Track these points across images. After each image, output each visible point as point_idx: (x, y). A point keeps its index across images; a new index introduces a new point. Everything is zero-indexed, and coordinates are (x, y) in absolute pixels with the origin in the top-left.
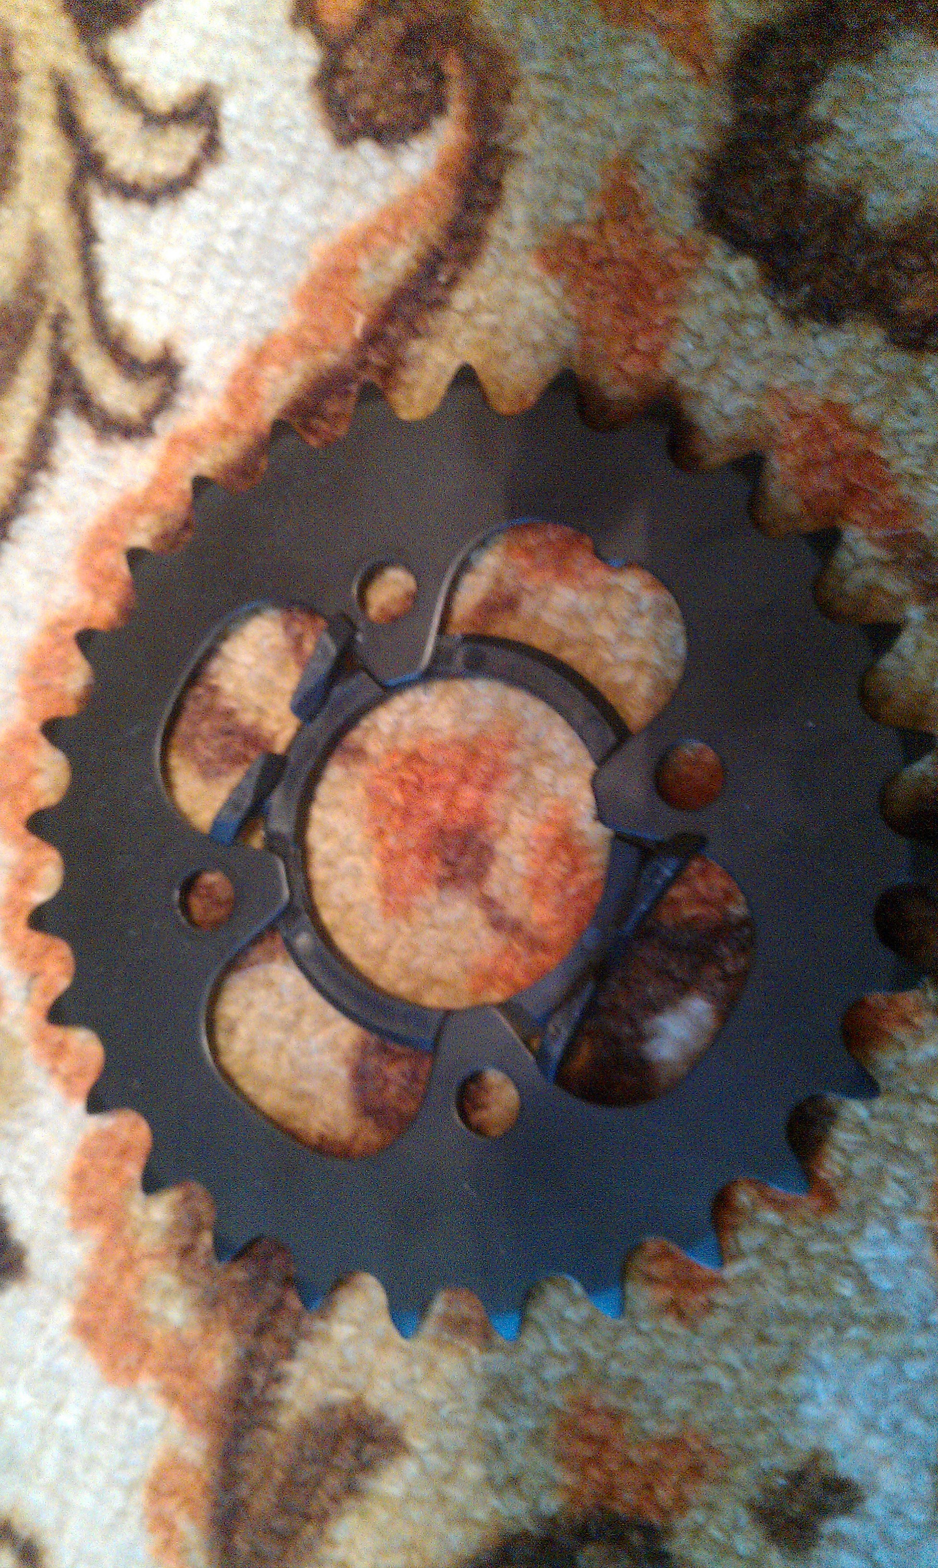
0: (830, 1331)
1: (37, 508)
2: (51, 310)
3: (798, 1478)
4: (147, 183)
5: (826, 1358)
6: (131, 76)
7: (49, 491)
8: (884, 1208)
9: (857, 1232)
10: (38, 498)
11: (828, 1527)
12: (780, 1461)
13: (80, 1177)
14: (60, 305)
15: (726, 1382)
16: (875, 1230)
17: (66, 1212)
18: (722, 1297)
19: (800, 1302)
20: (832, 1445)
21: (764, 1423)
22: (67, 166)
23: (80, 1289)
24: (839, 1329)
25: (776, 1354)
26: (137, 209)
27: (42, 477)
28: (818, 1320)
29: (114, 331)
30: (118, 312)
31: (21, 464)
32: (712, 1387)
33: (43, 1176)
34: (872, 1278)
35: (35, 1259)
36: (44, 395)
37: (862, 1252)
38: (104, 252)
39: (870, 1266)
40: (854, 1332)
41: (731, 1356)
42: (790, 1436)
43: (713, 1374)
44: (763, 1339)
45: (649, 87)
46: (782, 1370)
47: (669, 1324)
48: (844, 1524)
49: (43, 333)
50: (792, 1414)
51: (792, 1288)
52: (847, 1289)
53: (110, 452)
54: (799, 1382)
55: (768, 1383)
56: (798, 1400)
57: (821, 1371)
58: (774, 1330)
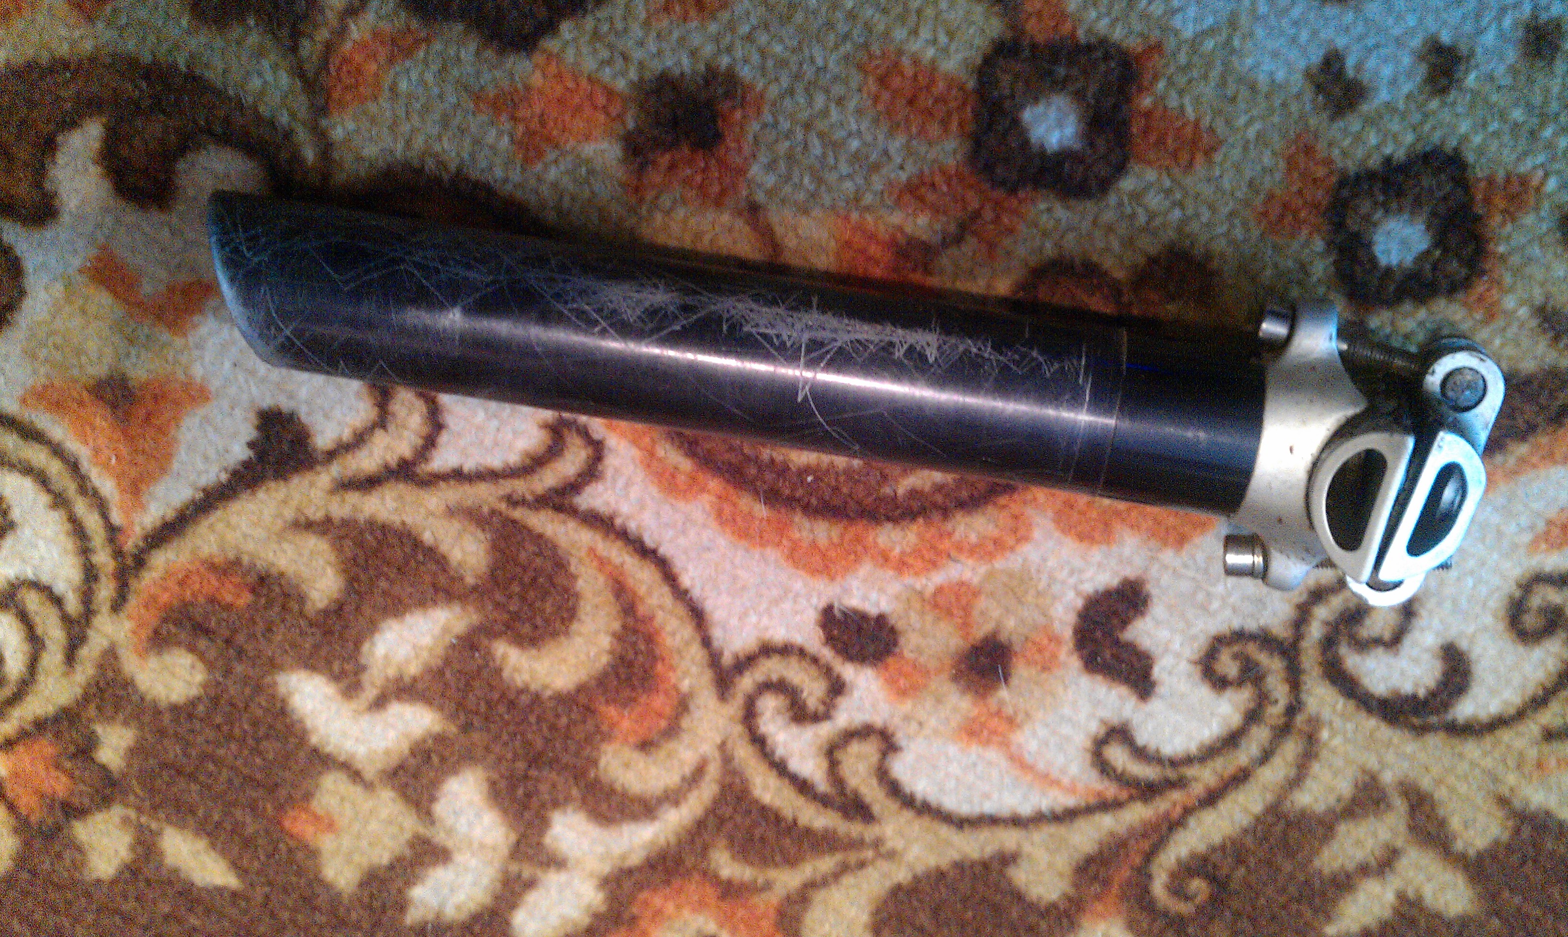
0: (1234, 58)
1: (639, 527)
2: (503, 506)
3: (1319, 88)
4: (425, 430)
5: (1249, 61)
6: (347, 435)
7: (628, 518)
8: (1165, 13)
9: (1176, 33)
10: (632, 526)
11: (1350, 73)
12: (1308, 96)
13: (1082, 537)
14: (501, 499)
15: (1257, 126)
16: (1177, 22)
17: (1104, 547)
18: (1206, 122)
19: (1215, 74)
20: (1302, 64)
21: (1284, 105)
22: (402, 488)
23: (1153, 543)
24: (1233, 51)
25: (1244, 93)
26: (444, 438)
27: (618, 522)
28: (1226, 64)
29: (528, 461)
30: (514, 458)
31: (607, 535)
32: (1259, 135)
33: (1077, 562)
34: (1205, 27)
35: (1130, 572)
36: (562, 516)
37: (1188, 33)
39: (1199, 28)
40: (1236, 43)
41: (1242, 120)
42: (1295, 90)
43: (1251, 133)
44: (1233, 100)
46: (1253, 88)
47: (1218, 157)
48: (1350, 62)
49: (518, 514)
50: (1280, 86)
51: (1205, 77)
52: (1209, 44)
53: (609, 473)
54: (1262, 79)
55: (1260, 99)
56: (1273, 81)
57: (1257, 65)
58: (1230, 93)
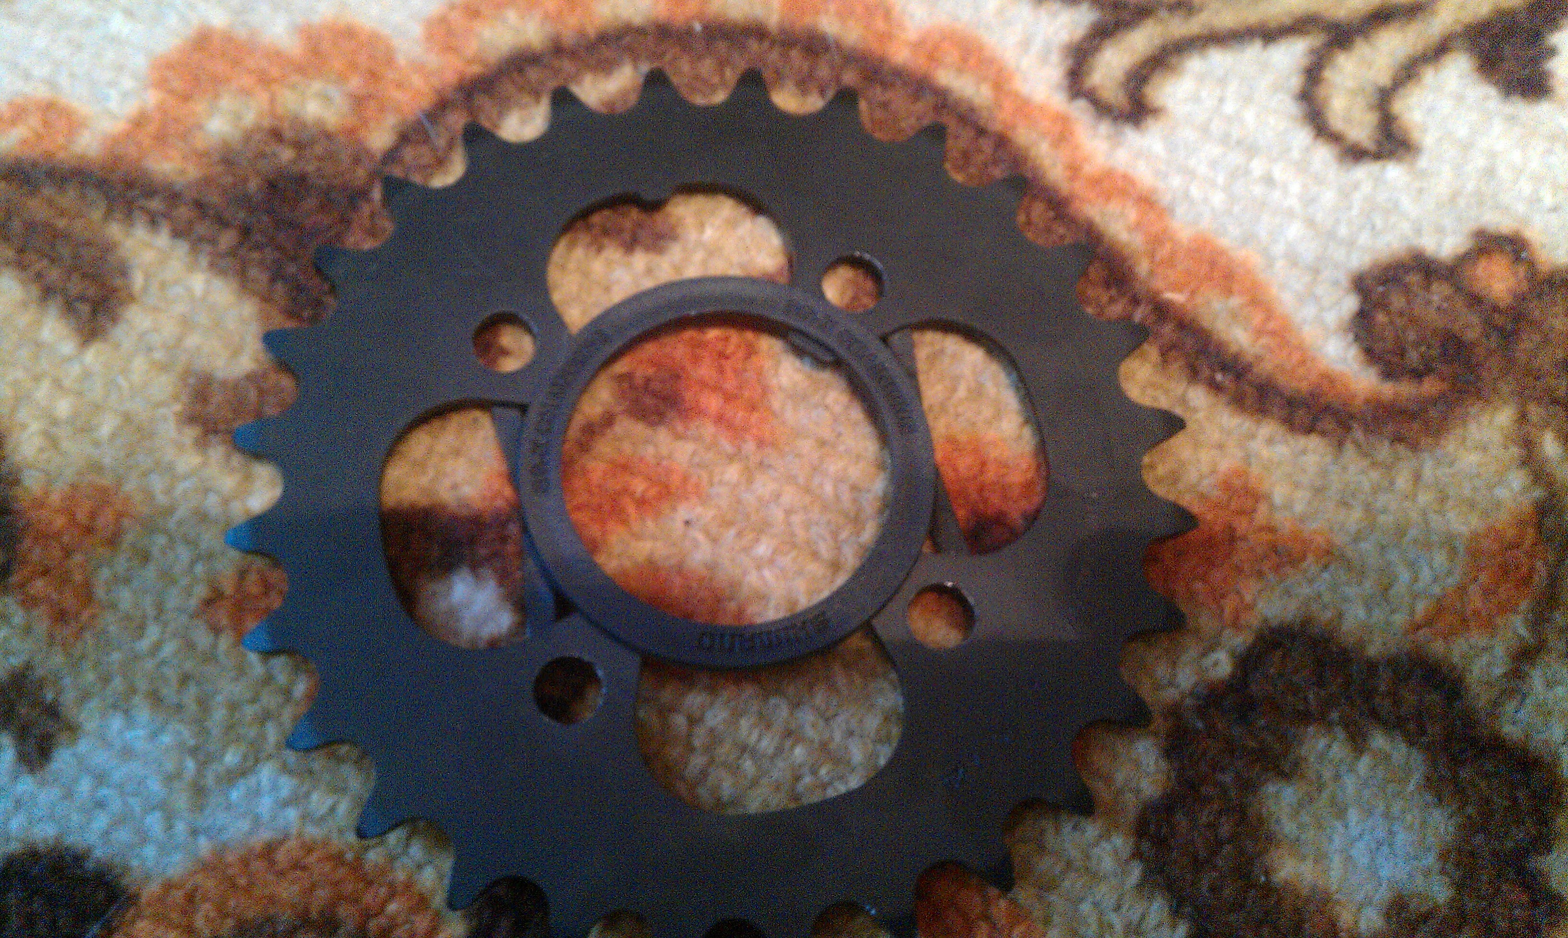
0: (192, 742)
3: (53, 711)
4: (1322, 92)
5: (166, 739)
6: (1429, 75)
8: (307, 795)
9: (285, 769)
12: (69, 697)
14: (1202, 8)
15: (144, 645)
16: (287, 785)
17: (315, 20)
18: (225, 642)
19: (219, 714)
20: (83, 746)
21: (106, 680)
22: (1342, 13)
23: (242, 33)
24: (194, 751)
25: (169, 692)
26: (1296, 82)
28: (203, 731)
29: (1173, 60)
30: (1194, 64)
32: (141, 628)
34: (242, 782)
37: (266, 773)
38: (1253, 51)
39: (252, 780)
40: (190, 765)
41: (169, 649)
42: (94, 704)
43: (153, 632)
44: (185, 679)
45: (1404, 576)
46: (155, 698)
47: (201, 591)
48: (8, 756)
50: (115, 707)
51: (233, 706)
52: (231, 758)
53: (1055, 58)
54: (143, 713)
55: (142, 685)
56: (126, 712)
57: (154, 736)
58: (193, 690)
